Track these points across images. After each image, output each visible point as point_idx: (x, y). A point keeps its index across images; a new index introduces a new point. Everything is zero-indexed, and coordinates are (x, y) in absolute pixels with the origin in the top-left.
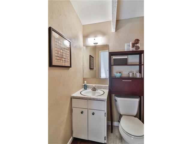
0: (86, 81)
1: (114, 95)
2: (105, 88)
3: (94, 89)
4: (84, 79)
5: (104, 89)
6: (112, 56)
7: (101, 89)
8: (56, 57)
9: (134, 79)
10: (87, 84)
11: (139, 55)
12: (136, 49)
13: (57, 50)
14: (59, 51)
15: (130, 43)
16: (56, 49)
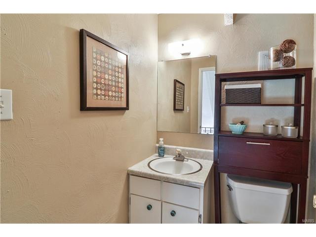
0: (161, 139)
1: (226, 175)
2: (204, 156)
3: (180, 158)
4: (159, 134)
5: (202, 158)
6: (223, 83)
7: (195, 158)
8: (95, 90)
9: (278, 140)
10: (165, 146)
11: (294, 80)
12: (284, 65)
13: (96, 77)
14: (101, 78)
15: (269, 50)
16: (95, 74)
